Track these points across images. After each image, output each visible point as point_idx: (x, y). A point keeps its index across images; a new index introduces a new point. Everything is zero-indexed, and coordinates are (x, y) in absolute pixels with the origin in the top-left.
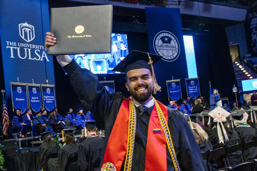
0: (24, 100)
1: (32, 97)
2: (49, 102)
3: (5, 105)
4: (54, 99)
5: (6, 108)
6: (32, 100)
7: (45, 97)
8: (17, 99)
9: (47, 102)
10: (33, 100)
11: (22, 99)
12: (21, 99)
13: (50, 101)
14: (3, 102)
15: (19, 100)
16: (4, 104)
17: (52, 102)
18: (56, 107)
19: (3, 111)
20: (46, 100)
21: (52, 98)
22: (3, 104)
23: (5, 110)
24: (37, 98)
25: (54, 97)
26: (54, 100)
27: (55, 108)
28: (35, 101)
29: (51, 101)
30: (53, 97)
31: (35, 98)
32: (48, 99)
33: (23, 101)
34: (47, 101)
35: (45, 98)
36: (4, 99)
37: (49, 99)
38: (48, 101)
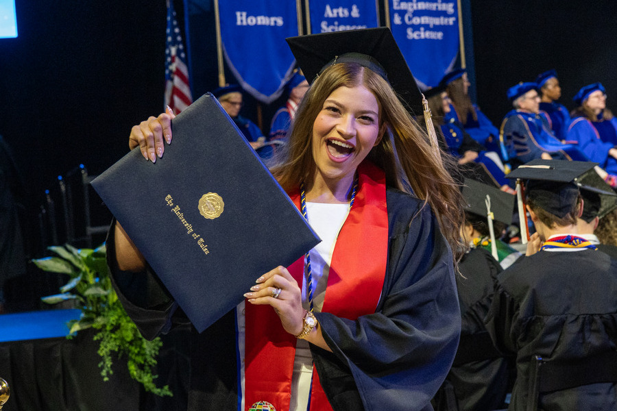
0: (280, 22)
1: (328, 8)
2: (424, 35)
3: (178, 52)
4: (451, 21)
5: (184, 70)
6: (324, 25)
7: (404, 6)
8: (242, 19)
9: (412, 35)
10: (331, 21)
11: (269, 15)
12: (262, 20)
13: (427, 27)
14: (166, 36)
15: (252, 21)
16: (174, 43)
17: (440, 35)
18: (463, 66)
19: (169, 85)
20: (404, 26)
21: (444, 14)
22: (165, 46)
23: (177, 81)
24: (355, 13)
25: (455, 7)
26: (456, 22)
27: (458, 71)
28: (342, 28)
29: (436, 28)
30: (449, 8)
31: (342, 12)
32: (416, 21)
33: (274, 28)
34: (409, 31)
35: (402, 13)
36: (173, 18)
37: (425, 20)
38: (416, 28)
